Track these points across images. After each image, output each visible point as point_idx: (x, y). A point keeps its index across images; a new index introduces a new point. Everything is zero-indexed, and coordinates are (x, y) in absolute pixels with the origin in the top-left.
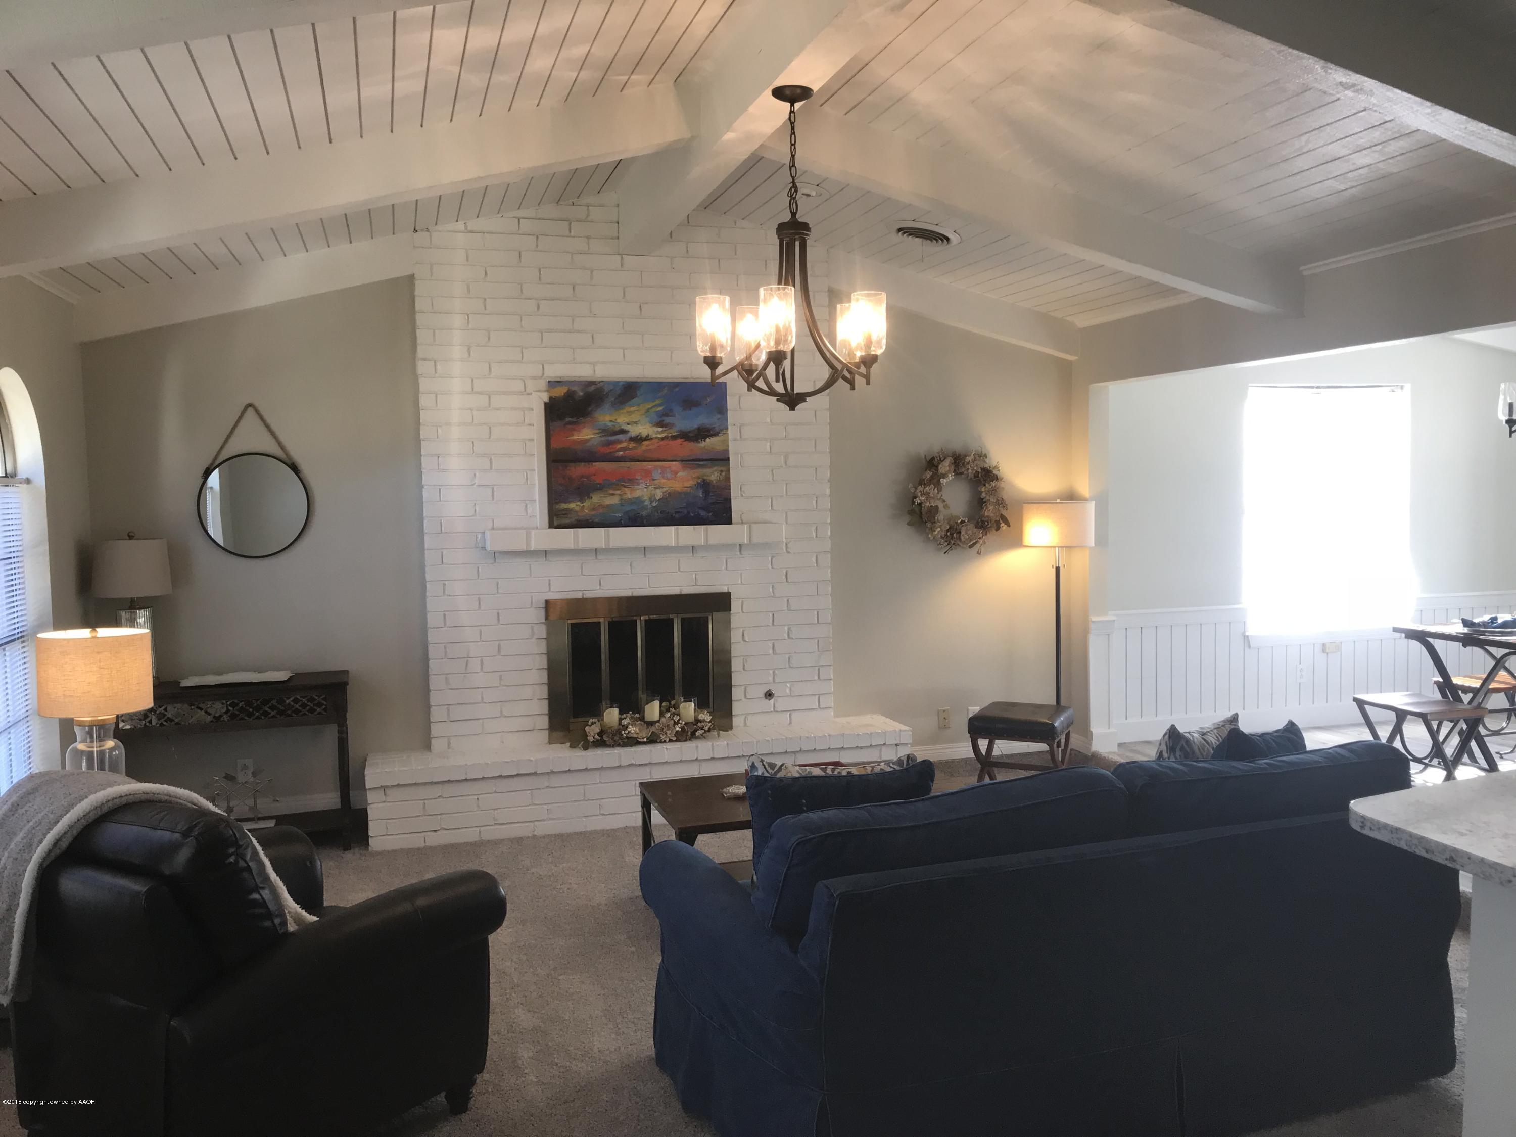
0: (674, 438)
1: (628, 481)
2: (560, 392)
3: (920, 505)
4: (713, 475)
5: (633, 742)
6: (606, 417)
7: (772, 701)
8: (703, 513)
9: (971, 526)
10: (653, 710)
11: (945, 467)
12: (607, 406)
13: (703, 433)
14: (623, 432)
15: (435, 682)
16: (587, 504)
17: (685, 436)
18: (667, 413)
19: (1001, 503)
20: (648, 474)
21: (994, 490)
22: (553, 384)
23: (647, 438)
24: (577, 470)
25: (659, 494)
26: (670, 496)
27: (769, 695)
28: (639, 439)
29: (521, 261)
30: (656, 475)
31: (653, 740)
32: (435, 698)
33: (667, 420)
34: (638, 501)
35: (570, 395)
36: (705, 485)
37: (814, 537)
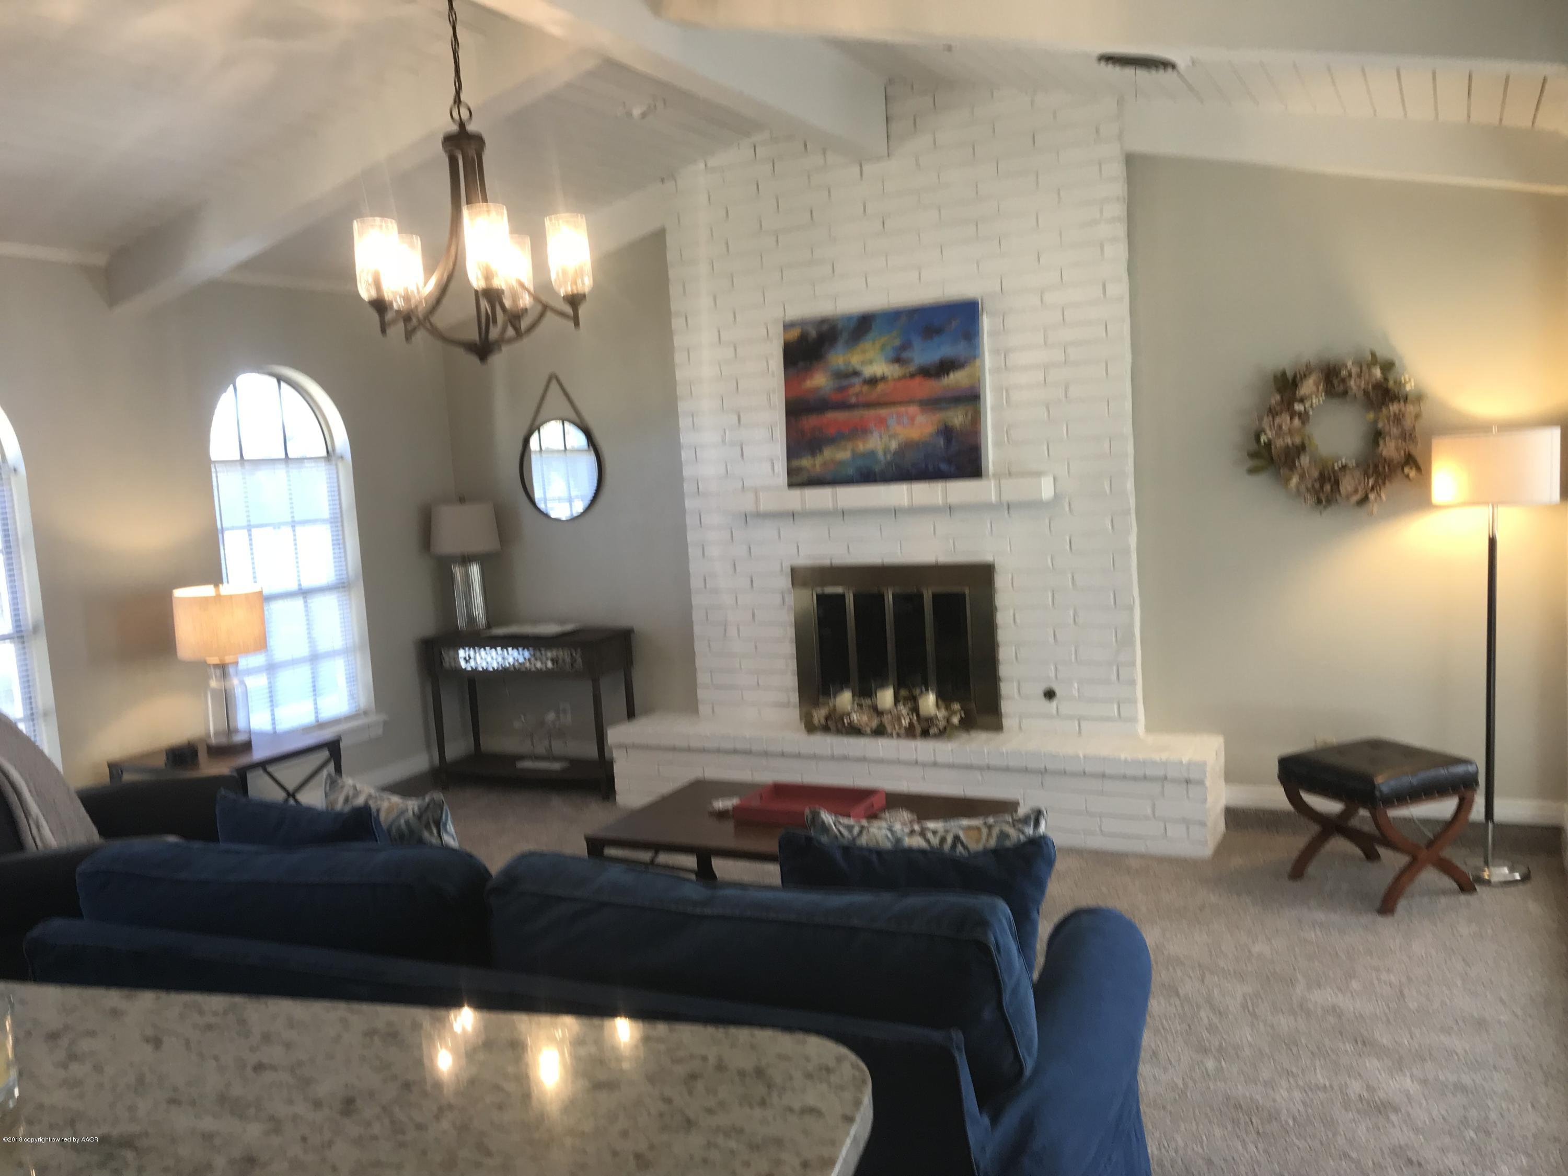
0: (912, 376)
1: (861, 431)
2: (795, 334)
3: (1269, 445)
4: (957, 418)
5: (855, 731)
6: (839, 358)
7: (1054, 704)
8: (944, 467)
9: (1358, 474)
10: (886, 697)
11: (1308, 387)
12: (840, 345)
13: (946, 367)
14: (856, 373)
15: (699, 646)
16: (819, 460)
17: (927, 372)
18: (906, 346)
19: (1408, 436)
20: (882, 422)
21: (1398, 419)
22: (788, 326)
23: (883, 378)
24: (810, 422)
25: (894, 445)
26: (907, 446)
27: (1050, 694)
28: (873, 381)
29: (759, 193)
30: (892, 422)
31: (879, 732)
32: (700, 662)
33: (905, 355)
34: (872, 454)
35: (803, 337)
36: (947, 432)
37: (1108, 491)
